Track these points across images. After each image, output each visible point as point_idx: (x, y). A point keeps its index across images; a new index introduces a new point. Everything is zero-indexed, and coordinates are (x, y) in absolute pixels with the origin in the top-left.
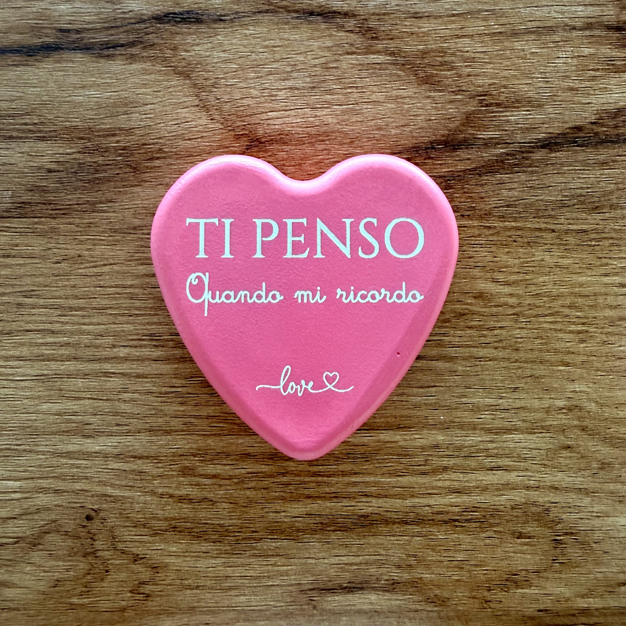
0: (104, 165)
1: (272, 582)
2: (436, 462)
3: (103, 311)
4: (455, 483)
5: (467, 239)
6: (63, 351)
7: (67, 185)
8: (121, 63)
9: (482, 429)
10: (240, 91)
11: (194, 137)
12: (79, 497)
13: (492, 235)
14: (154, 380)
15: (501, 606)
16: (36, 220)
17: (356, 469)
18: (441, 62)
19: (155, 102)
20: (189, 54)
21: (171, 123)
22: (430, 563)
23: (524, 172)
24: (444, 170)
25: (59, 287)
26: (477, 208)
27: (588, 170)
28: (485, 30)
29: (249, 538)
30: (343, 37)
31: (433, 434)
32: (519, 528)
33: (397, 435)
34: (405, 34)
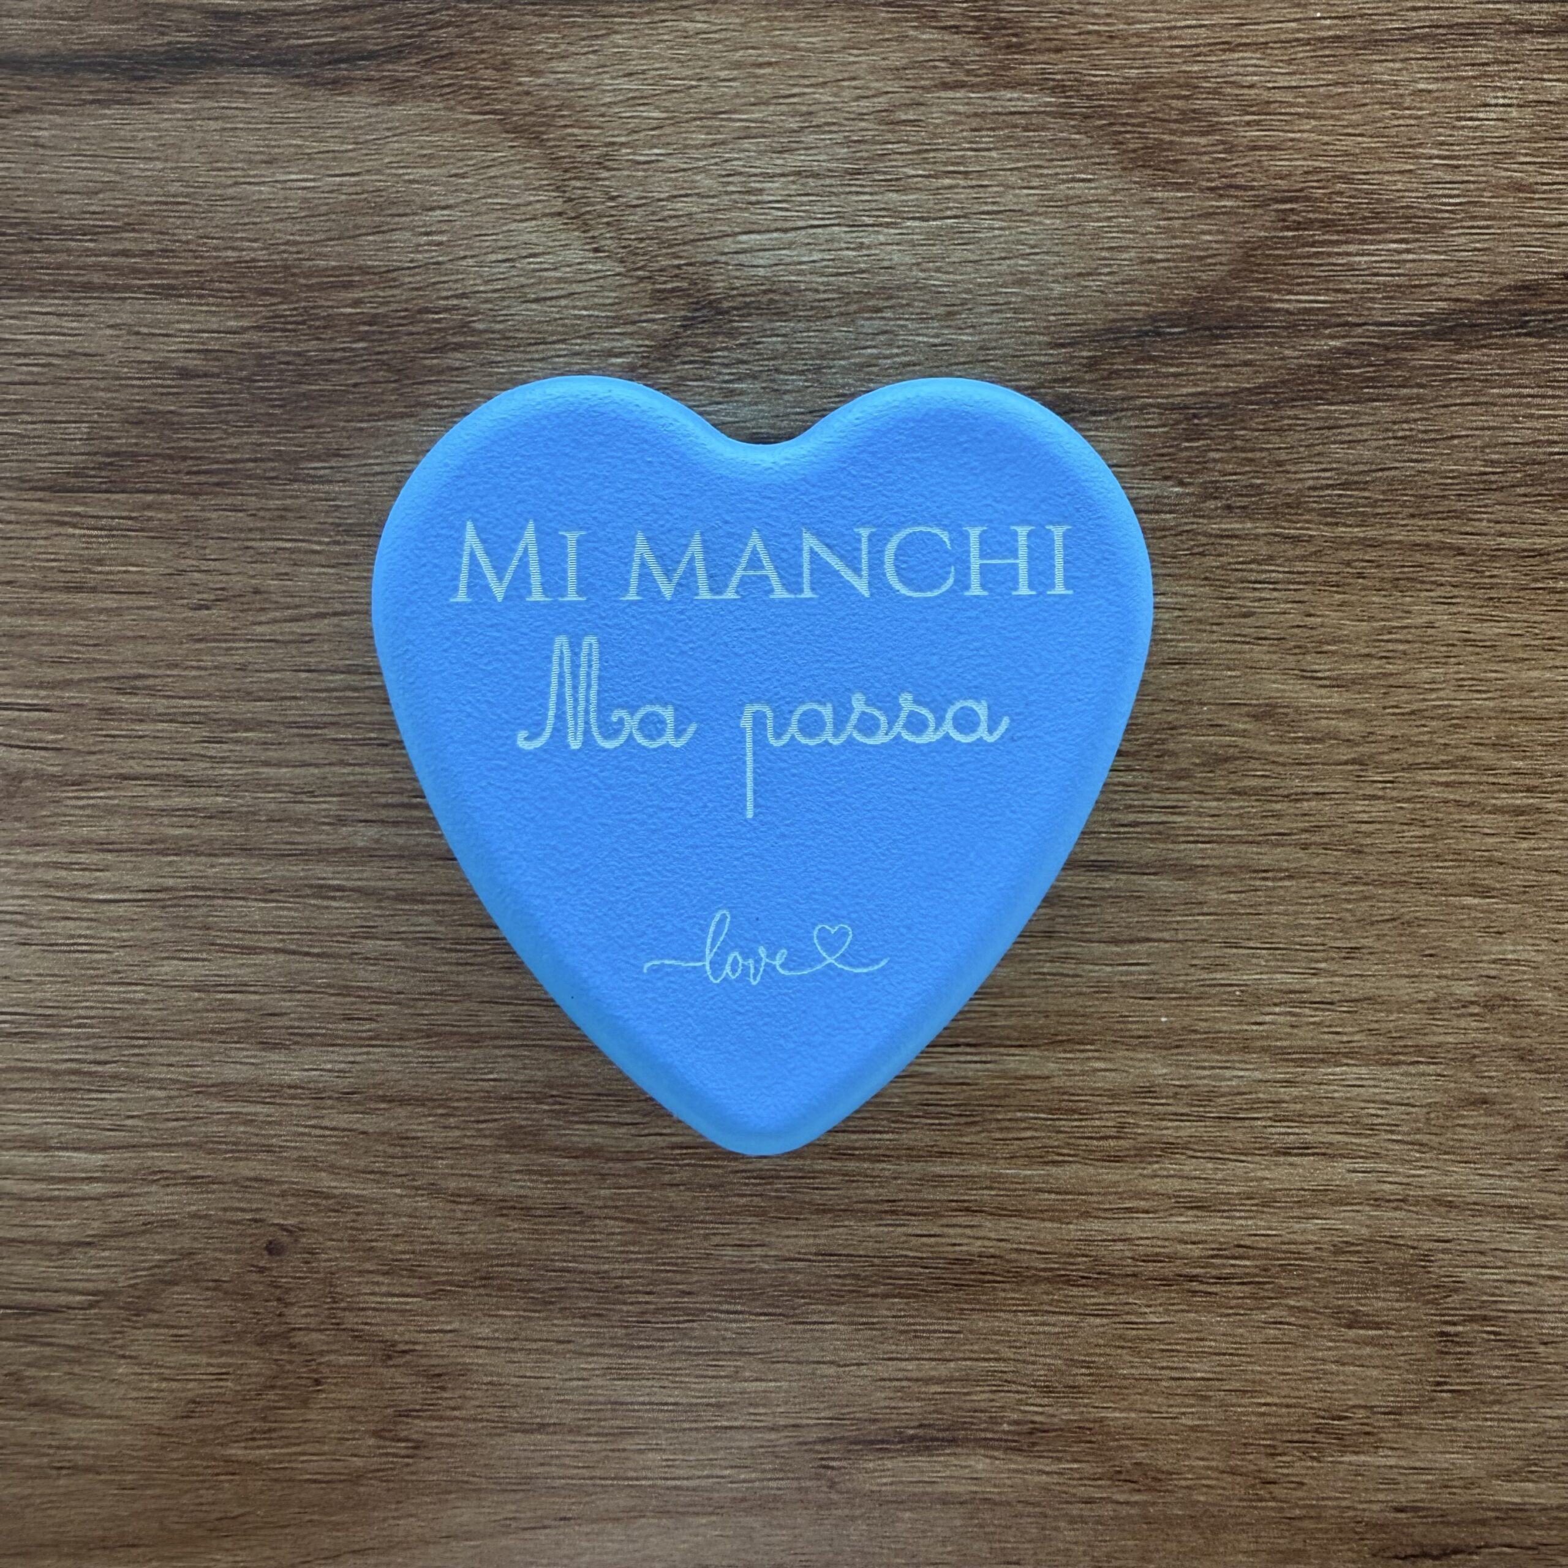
0: (321, 362)
1: (728, 1420)
2: (1146, 1129)
3: (314, 731)
4: (1194, 1185)
5: (1239, 567)
6: (212, 831)
7: (227, 412)
8: (369, 100)
9: (1264, 1050)
10: (669, 179)
11: (549, 294)
12: (247, 1196)
13: (1303, 558)
14: (440, 907)
15: (1300, 1494)
16: (150, 498)
17: (944, 1143)
18: (1183, 112)
19: (452, 202)
20: (541, 81)
21: (493, 257)
22: (1125, 1383)
23: (1390, 398)
24: (1185, 391)
25: (205, 669)
26: (1267, 488)
27: (1553, 397)
28: (1299, 31)
29: (673, 1309)
30: (935, 45)
31: (1141, 1060)
32: (1353, 1303)
33: (1048, 1059)
34: (1092, 38)
